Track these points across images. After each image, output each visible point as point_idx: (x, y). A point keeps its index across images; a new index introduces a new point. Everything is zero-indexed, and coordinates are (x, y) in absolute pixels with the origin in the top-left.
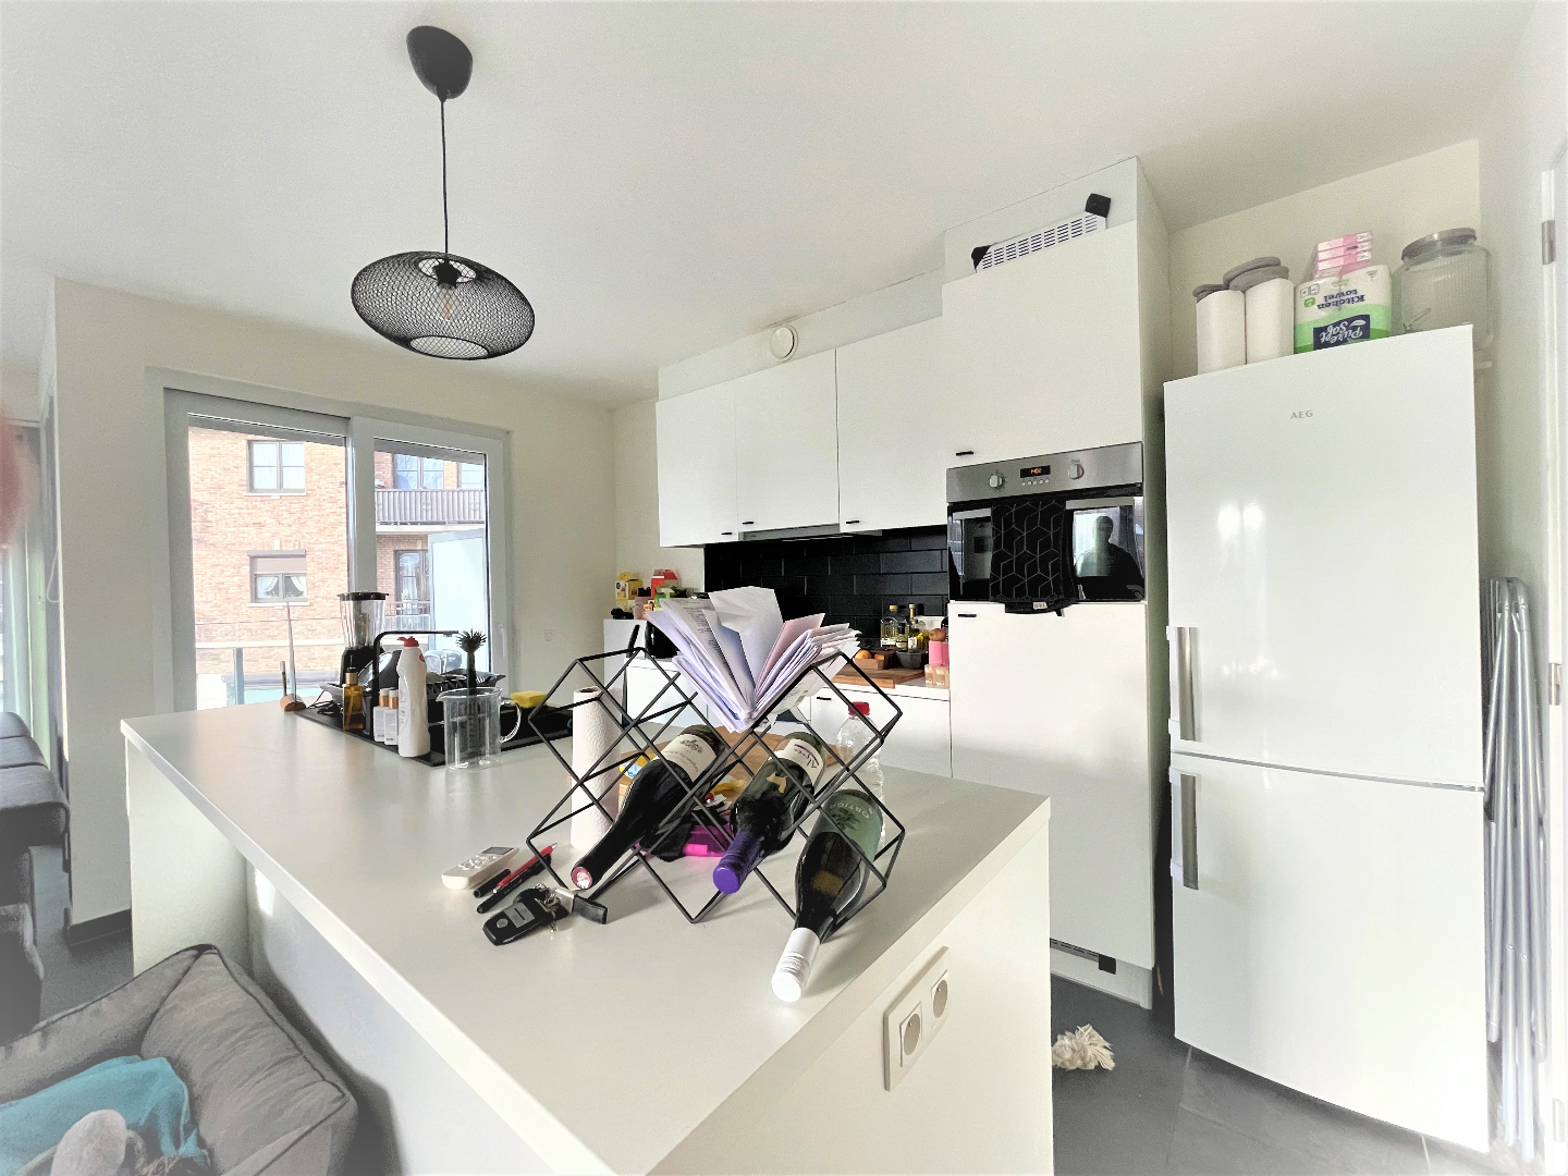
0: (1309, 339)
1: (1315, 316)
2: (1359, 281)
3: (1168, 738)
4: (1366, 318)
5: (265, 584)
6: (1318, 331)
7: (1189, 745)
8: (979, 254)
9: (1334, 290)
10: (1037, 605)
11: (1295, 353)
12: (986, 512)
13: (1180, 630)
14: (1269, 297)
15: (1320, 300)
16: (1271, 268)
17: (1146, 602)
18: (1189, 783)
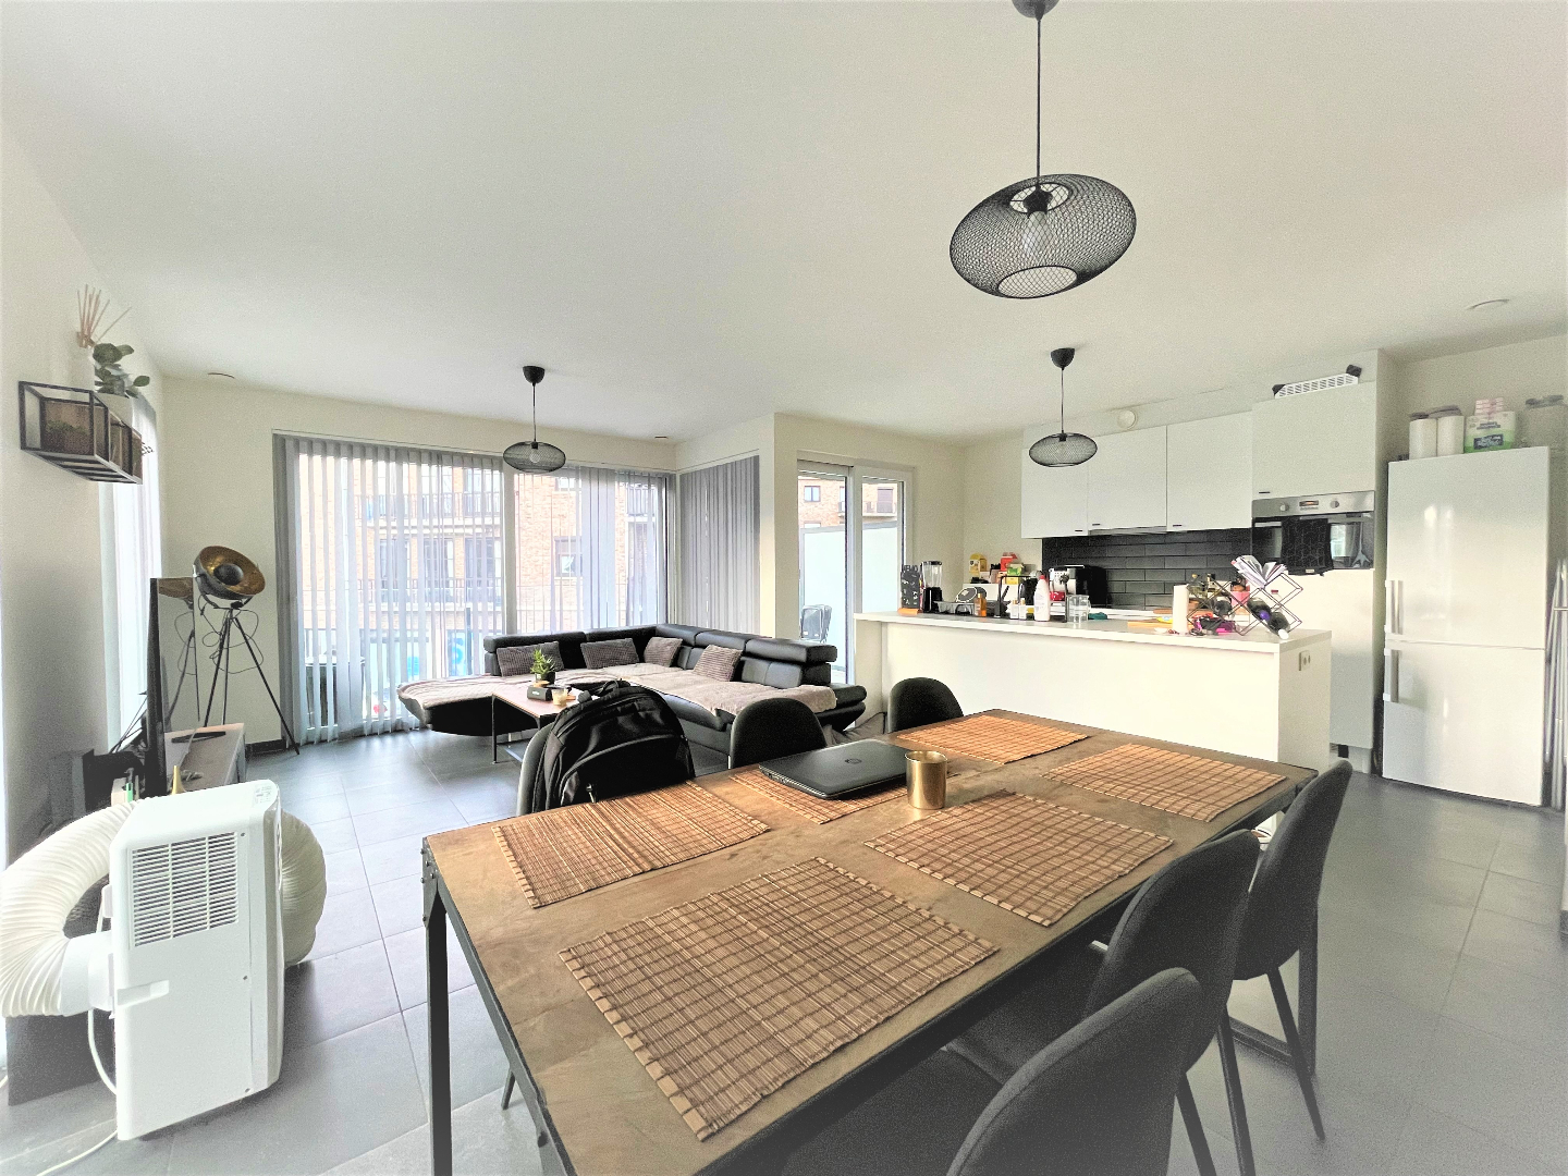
0: (1471, 443)
1: (1474, 433)
2: (1498, 419)
3: (1384, 633)
4: (1501, 436)
5: (566, 562)
6: (1476, 440)
7: (1396, 636)
8: (1277, 389)
9: (1486, 421)
10: (1308, 571)
11: (1465, 452)
12: (1279, 524)
13: (1393, 582)
14: (1448, 424)
15: (1478, 425)
16: (1452, 410)
17: (1374, 569)
18: (1396, 656)
